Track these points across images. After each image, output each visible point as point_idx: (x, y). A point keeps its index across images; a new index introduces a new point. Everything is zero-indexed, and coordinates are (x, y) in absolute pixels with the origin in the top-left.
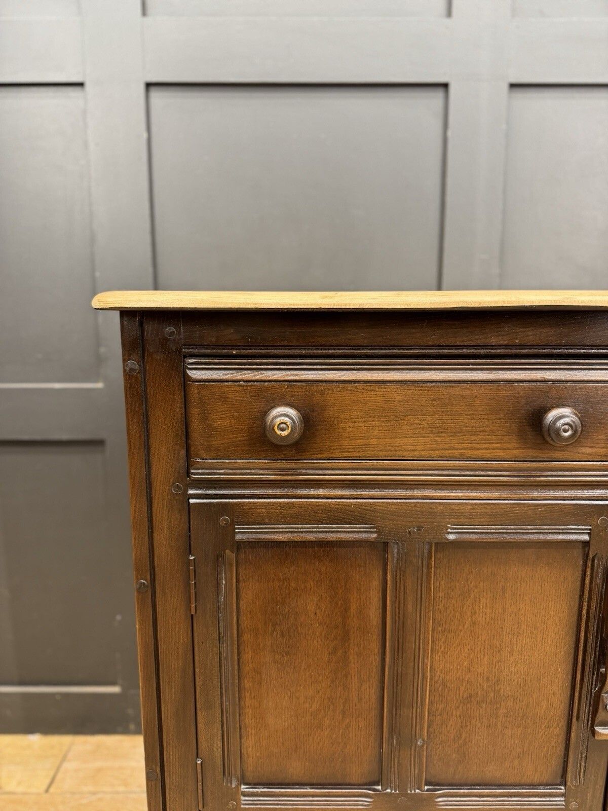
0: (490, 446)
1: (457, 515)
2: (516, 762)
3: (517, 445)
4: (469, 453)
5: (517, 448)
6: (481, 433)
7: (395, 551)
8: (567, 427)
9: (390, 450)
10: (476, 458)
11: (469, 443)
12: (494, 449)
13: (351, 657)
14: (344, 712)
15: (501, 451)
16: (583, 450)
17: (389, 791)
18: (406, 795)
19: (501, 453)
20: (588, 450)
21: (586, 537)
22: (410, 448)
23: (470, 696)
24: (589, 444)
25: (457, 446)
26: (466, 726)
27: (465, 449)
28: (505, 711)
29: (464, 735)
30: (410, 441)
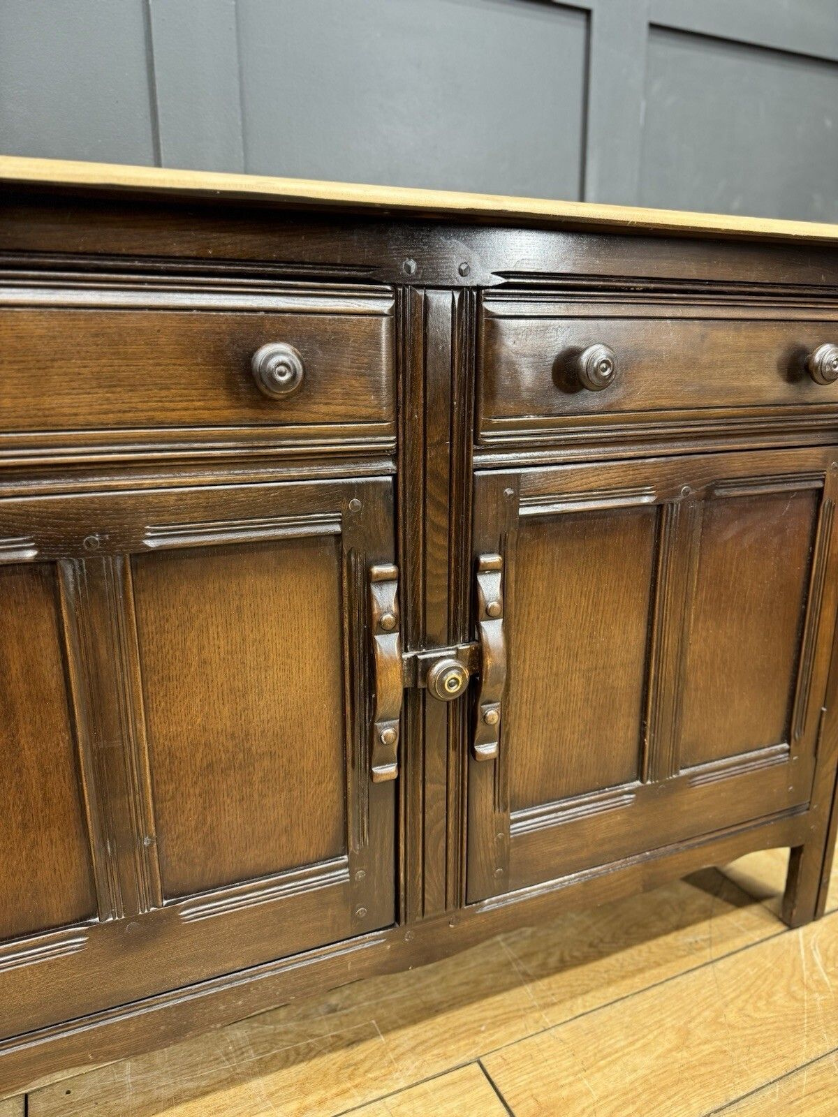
0: (191, 405)
1: (158, 511)
2: (284, 839)
3: (226, 403)
4: (160, 416)
5: (229, 408)
6: (174, 387)
7: (69, 572)
8: (282, 368)
9: (35, 416)
10: (171, 423)
11: (157, 401)
12: (195, 409)
13: (23, 741)
14: (24, 826)
15: (206, 412)
16: (315, 408)
17: (111, 919)
18: (137, 918)
19: (205, 415)
20: (324, 409)
21: (337, 528)
22: (67, 411)
23: (210, 765)
24: (323, 400)
25: (140, 406)
26: (210, 806)
27: (154, 410)
28: (261, 774)
29: (209, 819)
30: (67, 400)
